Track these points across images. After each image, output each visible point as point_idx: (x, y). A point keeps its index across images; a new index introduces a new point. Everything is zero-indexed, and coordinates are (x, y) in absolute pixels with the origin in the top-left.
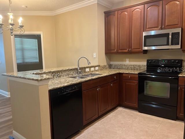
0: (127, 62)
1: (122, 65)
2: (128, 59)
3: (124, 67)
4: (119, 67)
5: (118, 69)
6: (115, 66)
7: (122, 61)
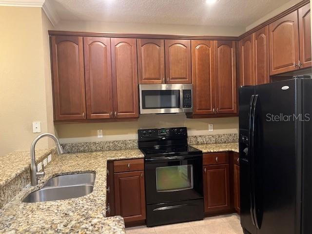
0: (99, 137)
1: (90, 143)
2: (101, 130)
3: (94, 148)
4: (82, 149)
5: (80, 152)
6: (72, 146)
7: (89, 135)
